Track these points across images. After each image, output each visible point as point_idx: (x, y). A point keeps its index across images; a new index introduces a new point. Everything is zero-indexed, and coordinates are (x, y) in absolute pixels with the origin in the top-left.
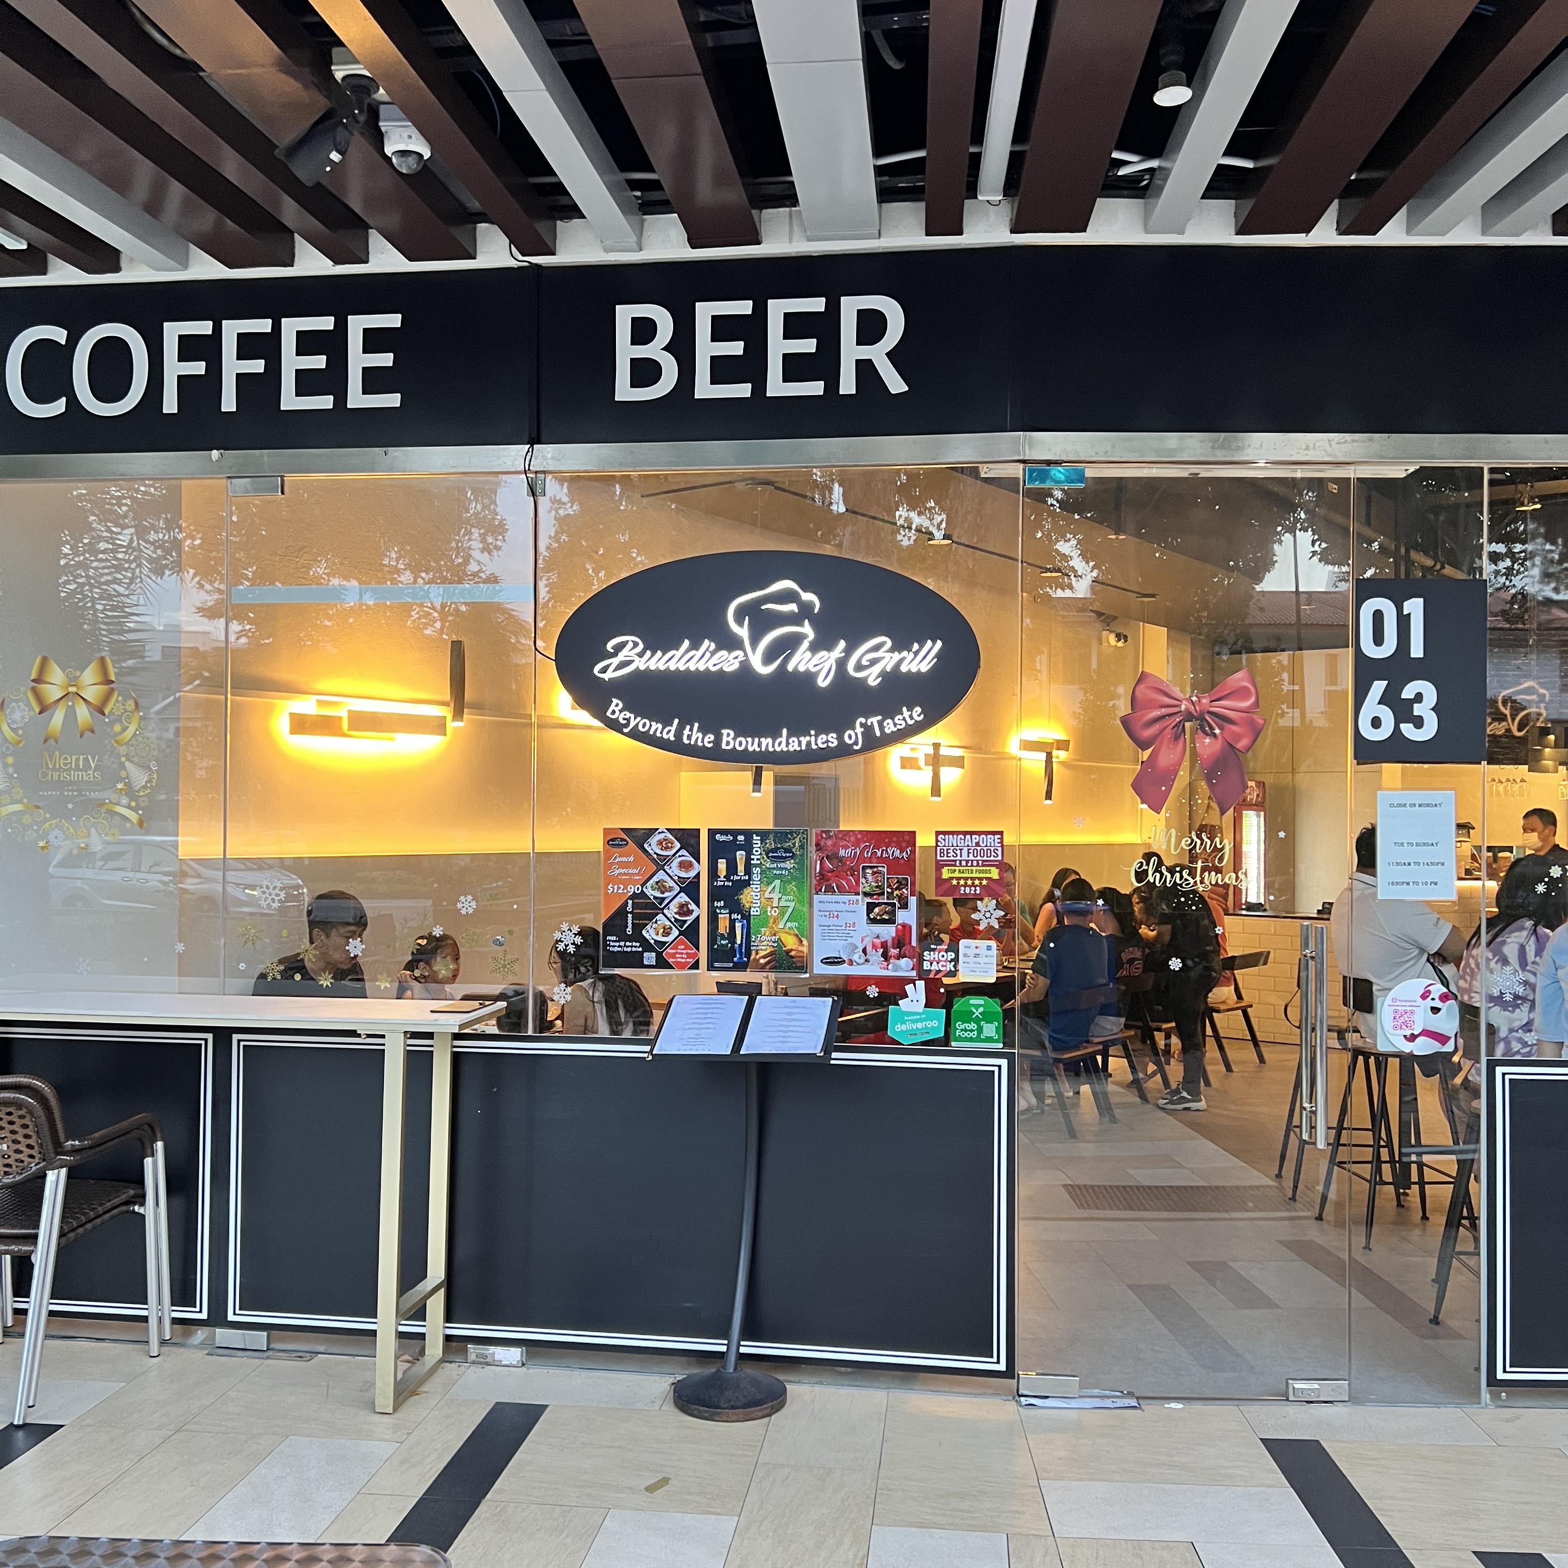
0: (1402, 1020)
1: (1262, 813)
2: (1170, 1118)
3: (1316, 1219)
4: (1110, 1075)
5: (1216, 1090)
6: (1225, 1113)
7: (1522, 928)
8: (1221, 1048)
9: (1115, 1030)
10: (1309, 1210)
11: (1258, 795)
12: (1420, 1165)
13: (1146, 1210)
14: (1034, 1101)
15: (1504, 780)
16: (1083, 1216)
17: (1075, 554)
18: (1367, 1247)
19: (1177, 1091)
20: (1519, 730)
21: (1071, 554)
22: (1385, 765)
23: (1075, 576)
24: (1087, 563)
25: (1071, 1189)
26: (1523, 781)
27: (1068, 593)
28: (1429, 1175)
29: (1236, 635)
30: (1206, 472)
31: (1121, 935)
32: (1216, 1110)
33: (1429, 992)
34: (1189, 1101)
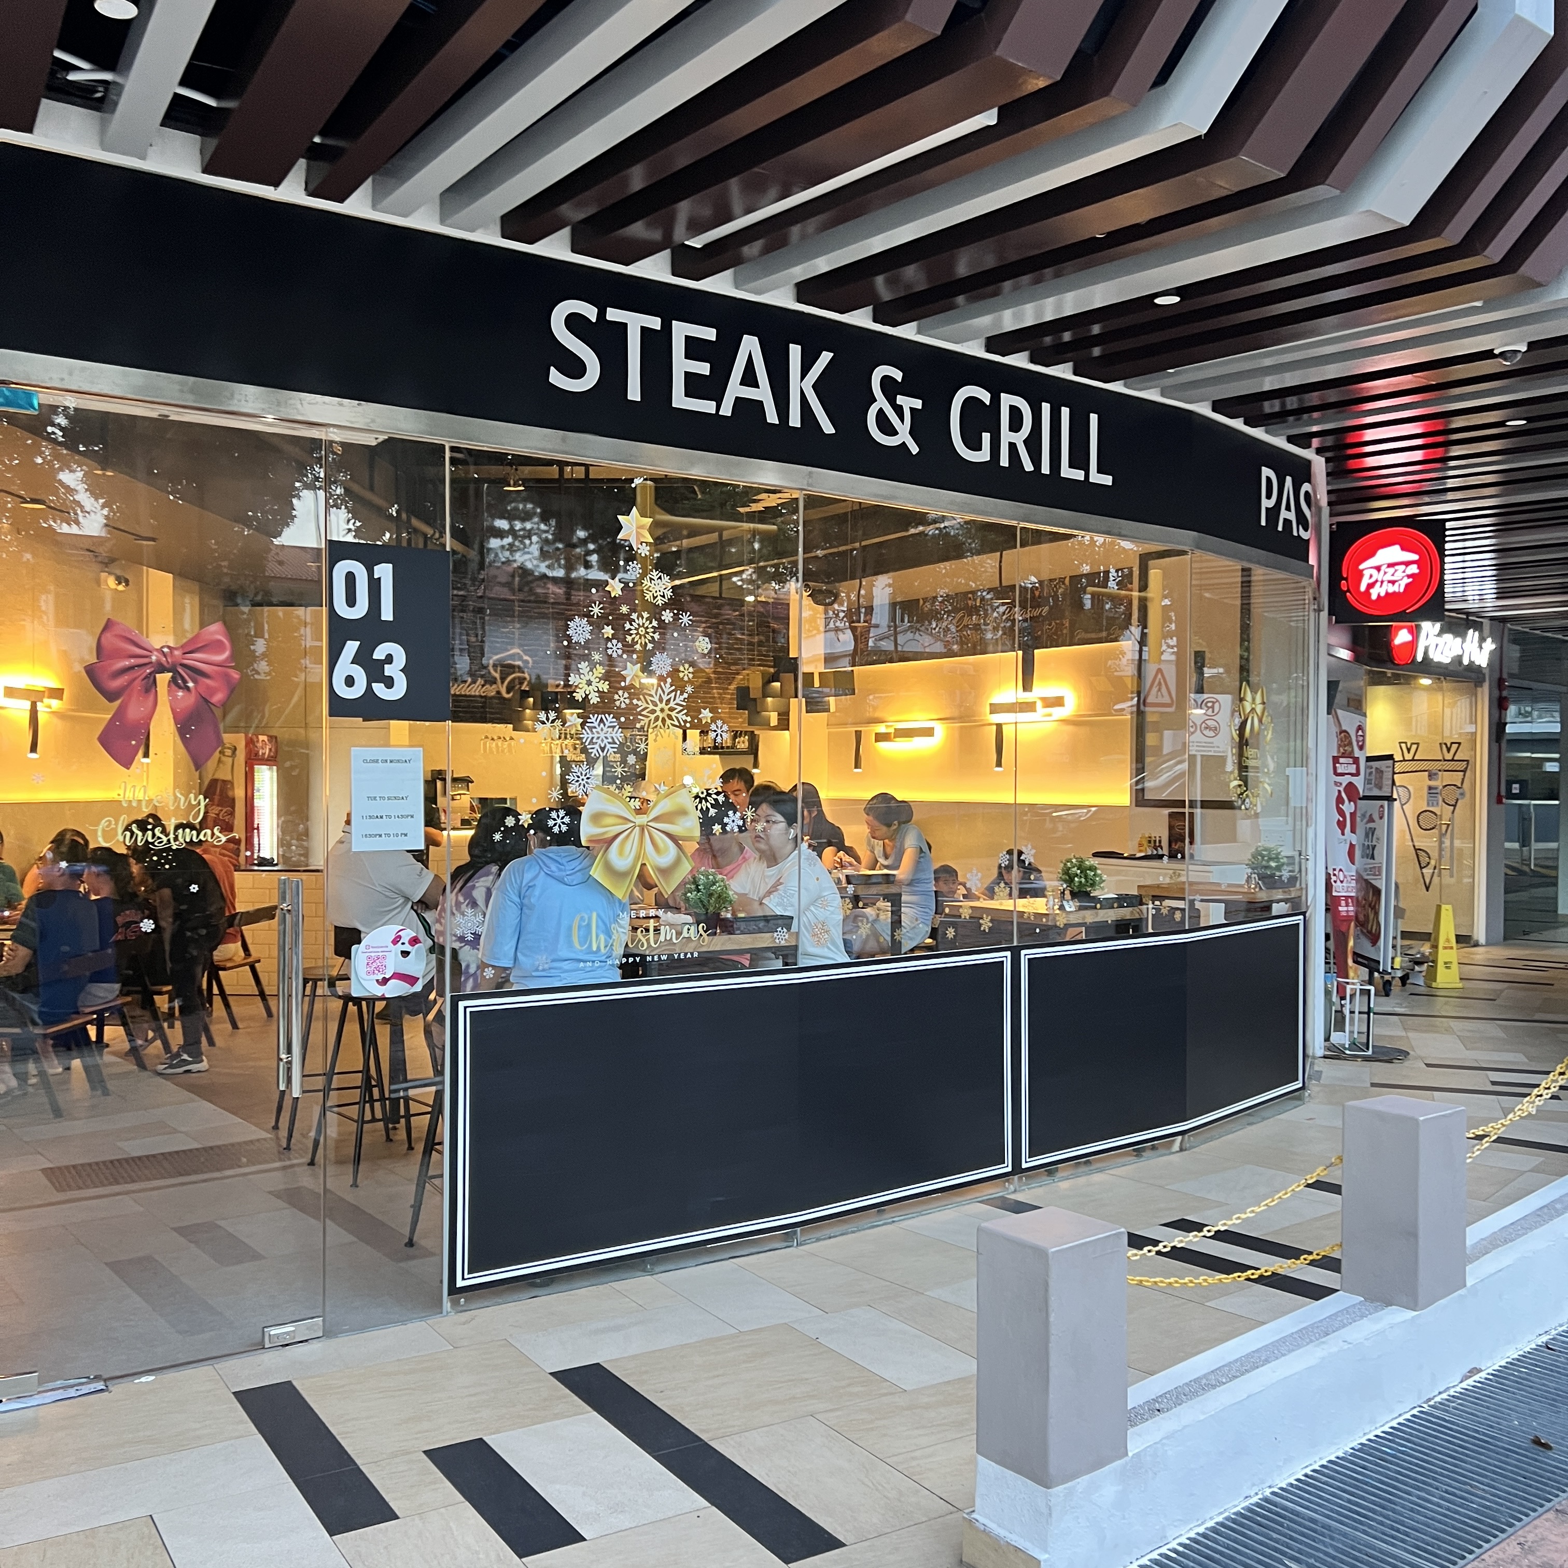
0: (375, 965)
1: (275, 768)
2: (169, 1083)
3: (309, 1164)
4: (107, 1046)
5: (220, 1048)
6: (227, 1071)
7: (487, 875)
8: (227, 1005)
9: (111, 997)
10: (302, 1157)
11: (270, 750)
12: (407, 1099)
13: (133, 1181)
14: (14, 1083)
15: (496, 738)
16: (59, 1199)
17: (81, 487)
18: (355, 1185)
19: (178, 1055)
20: (508, 692)
21: (77, 488)
22: (393, 723)
23: (82, 511)
24: (96, 499)
25: (49, 1172)
26: (512, 739)
27: (74, 530)
28: (414, 1108)
29: (256, 588)
30: (175, 415)
31: (117, 898)
32: (217, 1069)
33: (400, 937)
34: (190, 1063)
